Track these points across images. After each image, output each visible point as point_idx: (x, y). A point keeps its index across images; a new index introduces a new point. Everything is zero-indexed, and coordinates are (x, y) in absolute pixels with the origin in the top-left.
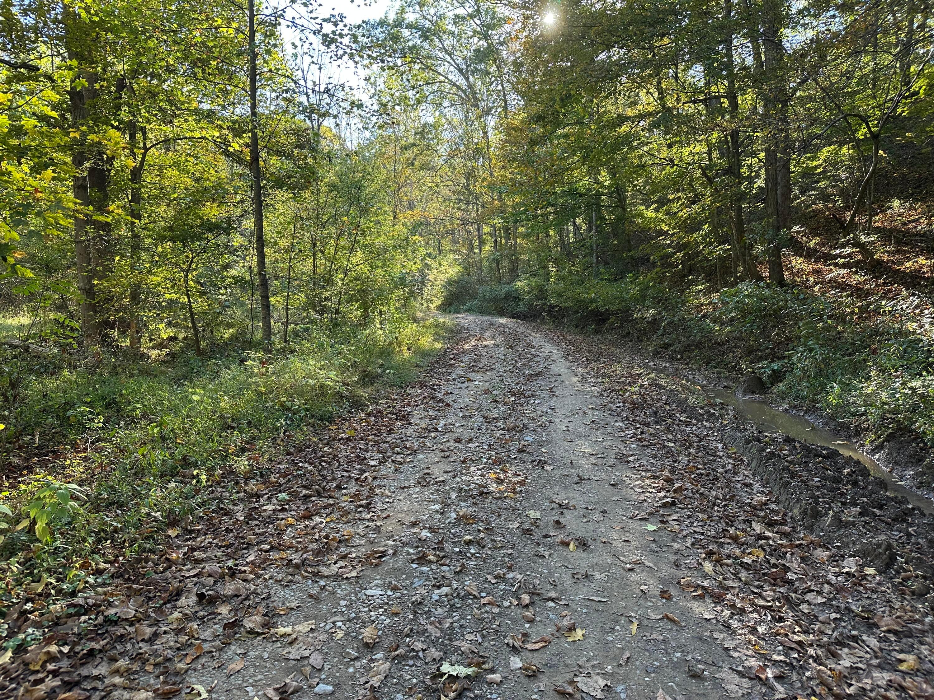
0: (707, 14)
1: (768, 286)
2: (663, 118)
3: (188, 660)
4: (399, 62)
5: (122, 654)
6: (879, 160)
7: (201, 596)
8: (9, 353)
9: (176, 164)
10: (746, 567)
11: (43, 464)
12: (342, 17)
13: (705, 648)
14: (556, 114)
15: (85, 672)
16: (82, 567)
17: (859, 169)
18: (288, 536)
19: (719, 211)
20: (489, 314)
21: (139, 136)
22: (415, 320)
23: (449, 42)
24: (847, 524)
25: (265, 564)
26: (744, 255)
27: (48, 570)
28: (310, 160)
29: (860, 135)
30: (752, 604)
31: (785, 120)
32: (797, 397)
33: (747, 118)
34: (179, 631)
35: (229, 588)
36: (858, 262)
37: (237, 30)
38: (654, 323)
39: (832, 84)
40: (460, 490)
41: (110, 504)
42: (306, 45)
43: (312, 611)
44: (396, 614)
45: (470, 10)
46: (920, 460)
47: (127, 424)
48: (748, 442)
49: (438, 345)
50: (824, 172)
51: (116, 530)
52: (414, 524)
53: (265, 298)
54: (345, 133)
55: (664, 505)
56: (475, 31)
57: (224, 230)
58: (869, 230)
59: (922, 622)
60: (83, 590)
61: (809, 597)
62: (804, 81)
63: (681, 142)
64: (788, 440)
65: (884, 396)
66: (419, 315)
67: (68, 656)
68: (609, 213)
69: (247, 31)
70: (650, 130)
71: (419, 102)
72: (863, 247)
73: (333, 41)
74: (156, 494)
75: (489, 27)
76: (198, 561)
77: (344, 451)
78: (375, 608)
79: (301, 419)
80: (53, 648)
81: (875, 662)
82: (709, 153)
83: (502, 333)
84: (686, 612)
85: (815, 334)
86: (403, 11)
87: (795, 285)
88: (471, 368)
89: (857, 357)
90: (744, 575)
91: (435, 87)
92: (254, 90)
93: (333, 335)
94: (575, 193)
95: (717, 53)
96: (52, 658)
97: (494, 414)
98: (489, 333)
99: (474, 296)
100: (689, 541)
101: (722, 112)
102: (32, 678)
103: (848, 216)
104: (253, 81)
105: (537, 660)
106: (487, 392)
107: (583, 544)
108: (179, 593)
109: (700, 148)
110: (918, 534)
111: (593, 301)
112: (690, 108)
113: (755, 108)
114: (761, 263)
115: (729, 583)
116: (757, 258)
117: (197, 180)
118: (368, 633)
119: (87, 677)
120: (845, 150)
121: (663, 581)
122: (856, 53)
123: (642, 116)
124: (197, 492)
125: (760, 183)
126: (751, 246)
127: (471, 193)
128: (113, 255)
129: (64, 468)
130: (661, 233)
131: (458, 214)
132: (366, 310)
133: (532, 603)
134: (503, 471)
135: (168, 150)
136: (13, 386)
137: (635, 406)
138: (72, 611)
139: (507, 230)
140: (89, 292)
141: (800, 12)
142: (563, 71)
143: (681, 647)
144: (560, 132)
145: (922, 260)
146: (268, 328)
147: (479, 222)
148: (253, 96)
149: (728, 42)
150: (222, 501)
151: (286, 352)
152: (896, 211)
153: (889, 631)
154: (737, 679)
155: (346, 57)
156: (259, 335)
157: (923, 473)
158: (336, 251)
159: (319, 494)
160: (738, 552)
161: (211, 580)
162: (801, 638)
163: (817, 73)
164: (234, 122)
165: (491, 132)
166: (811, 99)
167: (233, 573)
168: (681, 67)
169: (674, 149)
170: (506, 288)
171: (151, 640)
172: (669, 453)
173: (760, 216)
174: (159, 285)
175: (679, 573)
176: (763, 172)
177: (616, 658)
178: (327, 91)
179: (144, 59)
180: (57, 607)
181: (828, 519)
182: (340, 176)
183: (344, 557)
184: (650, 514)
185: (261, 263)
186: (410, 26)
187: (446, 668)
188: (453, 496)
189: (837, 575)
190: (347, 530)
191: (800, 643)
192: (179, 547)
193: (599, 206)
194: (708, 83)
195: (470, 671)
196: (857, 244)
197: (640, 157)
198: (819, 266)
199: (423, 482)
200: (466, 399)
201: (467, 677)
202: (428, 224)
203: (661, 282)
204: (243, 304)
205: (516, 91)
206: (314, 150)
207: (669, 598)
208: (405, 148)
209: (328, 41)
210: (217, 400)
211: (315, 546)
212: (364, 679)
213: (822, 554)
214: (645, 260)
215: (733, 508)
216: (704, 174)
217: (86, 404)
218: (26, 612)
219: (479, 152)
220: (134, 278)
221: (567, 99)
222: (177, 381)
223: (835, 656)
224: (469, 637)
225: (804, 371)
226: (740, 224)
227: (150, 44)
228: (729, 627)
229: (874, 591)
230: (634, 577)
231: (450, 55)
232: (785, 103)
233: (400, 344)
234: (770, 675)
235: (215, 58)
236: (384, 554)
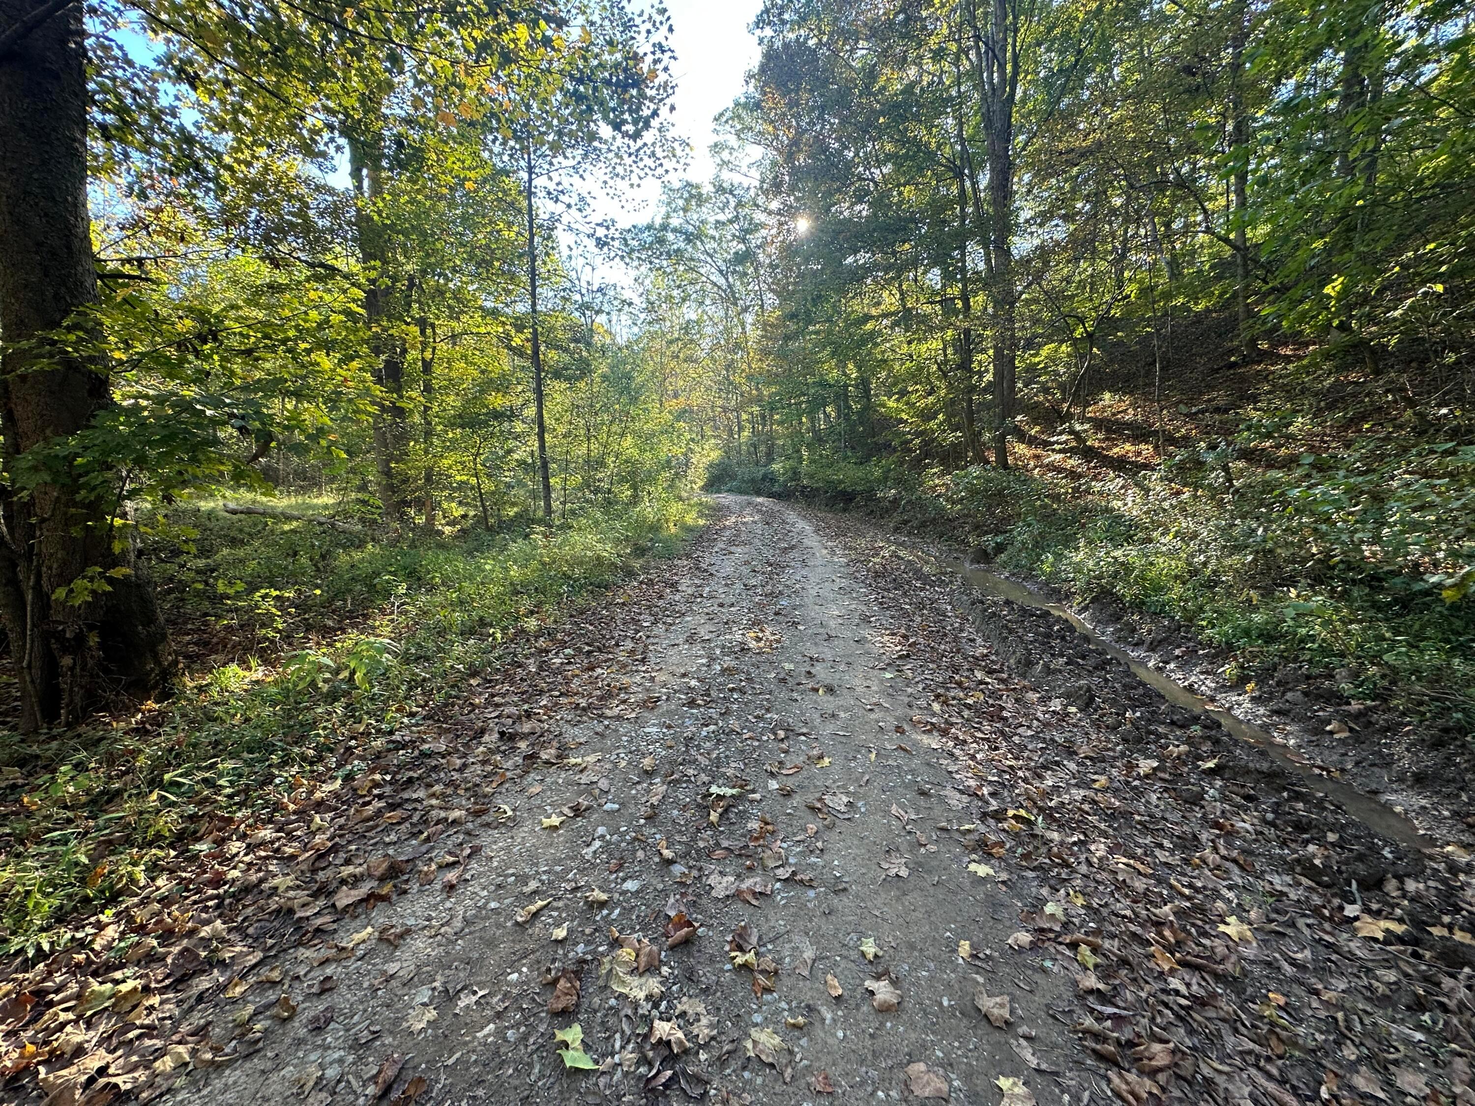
0: (944, 222)
1: (994, 469)
2: (904, 317)
3: (494, 785)
4: (665, 263)
5: (437, 781)
6: (1094, 356)
7: (502, 734)
8: (318, 529)
9: (464, 357)
10: (969, 707)
11: (354, 626)
12: (613, 221)
13: (932, 771)
14: (808, 313)
15: (406, 795)
16: (397, 710)
17: (1076, 365)
18: (575, 685)
19: (952, 402)
20: (746, 493)
21: (429, 331)
22: (681, 499)
23: (711, 245)
24: (1055, 671)
25: (556, 706)
26: (973, 442)
27: (367, 713)
28: (584, 354)
29: (1077, 334)
30: (973, 736)
31: (1011, 320)
32: (1016, 566)
33: (978, 318)
34: (484, 762)
35: (526, 727)
36: (1072, 448)
37: (518, 233)
38: (895, 501)
39: (1054, 288)
40: (723, 647)
41: (418, 658)
42: (581, 248)
43: (599, 745)
44: (671, 747)
45: (730, 216)
46: (1119, 619)
47: (428, 591)
48: (973, 604)
49: (701, 522)
50: (1045, 368)
51: (424, 680)
52: (684, 675)
53: (546, 478)
54: (616, 328)
55: (900, 657)
56: (734, 235)
57: (509, 417)
58: (1083, 420)
59: (1114, 750)
60: (400, 729)
61: (1020, 730)
62: (1030, 285)
63: (919, 340)
64: (1008, 603)
65: (1091, 564)
66: (684, 495)
67: (390, 783)
68: (855, 402)
69: (527, 235)
70: (892, 328)
71: (684, 300)
72: (1077, 435)
73: (606, 244)
74: (458, 649)
75: (747, 231)
76: (497, 705)
77: (620, 615)
78: (653, 743)
79: (581, 587)
80: (378, 777)
81: (1073, 781)
82: (944, 349)
83: (759, 511)
84: (915, 744)
85: (1034, 511)
86: (668, 216)
87: (1017, 468)
88: (731, 542)
89: (1069, 530)
90: (966, 713)
91: (698, 287)
92: (534, 287)
93: (606, 513)
94: (823, 384)
95: (952, 258)
96: (376, 785)
97: (753, 582)
98: (748, 510)
99: (733, 477)
100: (920, 687)
101: (956, 312)
102: (360, 801)
103: (1065, 406)
104: (533, 281)
105: (790, 783)
106: (747, 563)
107: (830, 690)
108: (483, 732)
109: (936, 344)
110: (1115, 679)
111: (841, 482)
112: (928, 309)
113: (985, 309)
114: (989, 449)
115: (954, 720)
116: (984, 444)
117: (483, 372)
118: (647, 762)
119: (407, 800)
120: (1064, 347)
121: (897, 719)
122: (1077, 260)
123: (885, 315)
124: (494, 647)
125: (989, 377)
126: (980, 433)
127: (731, 383)
128: (408, 440)
129: (373, 628)
130: (901, 421)
131: (720, 402)
132: (635, 490)
133: (787, 738)
134: (762, 631)
135: (454, 344)
136: (323, 557)
137: (877, 575)
138: (391, 746)
139: (763, 417)
140: (388, 473)
141: (1027, 221)
142: (815, 273)
143: (912, 772)
144: (811, 328)
145: (1128, 446)
146: (548, 506)
147: (737, 410)
148: (533, 295)
149: (963, 248)
150: (515, 656)
151: (565, 527)
152: (1107, 403)
153: (1086, 757)
154: (958, 795)
155: (618, 259)
156: (540, 514)
157: (1122, 630)
158: (608, 436)
159: (600, 650)
160: (961, 695)
161: (510, 721)
162: (1013, 763)
163: (1041, 277)
164: (517, 319)
165: (748, 327)
166: (1036, 301)
167: (528, 715)
168: (920, 270)
169: (913, 346)
170: (763, 471)
171: (461, 770)
172: (906, 614)
173: (987, 406)
174: (450, 467)
175: (911, 713)
176: (991, 367)
177: (857, 780)
178: (600, 290)
179: (433, 260)
180: (378, 743)
181: (1039, 667)
182: (611, 367)
183: (624, 702)
184: (889, 665)
185: (542, 447)
186: (674, 230)
187: (714, 789)
188: (718, 652)
189: (1044, 712)
190: (625, 680)
191: (1011, 767)
192: (481, 694)
193: (847, 396)
194: (944, 286)
195: (734, 791)
196: (1072, 432)
197: (883, 352)
198: (1039, 451)
199: (691, 639)
200: (728, 568)
201: (733, 796)
202: (692, 412)
203: (901, 465)
204: (526, 485)
205: (772, 290)
206: (588, 344)
207: (903, 732)
208: (671, 342)
209: (601, 244)
210: (507, 570)
211: (598, 693)
212: (644, 800)
213: (1033, 696)
214: (887, 446)
215: (958, 659)
216: (939, 368)
217: (390, 573)
218: (350, 748)
219: (737, 346)
220: (428, 460)
221: (818, 299)
222: (470, 553)
223: (1041, 777)
224: (733, 765)
225: (1024, 544)
226: (970, 412)
227: (439, 246)
228: (952, 755)
229: (1074, 726)
230: (873, 716)
231: (711, 257)
232: (1012, 304)
233: (667, 521)
234: (986, 792)
235: (498, 260)
236: (659, 699)
